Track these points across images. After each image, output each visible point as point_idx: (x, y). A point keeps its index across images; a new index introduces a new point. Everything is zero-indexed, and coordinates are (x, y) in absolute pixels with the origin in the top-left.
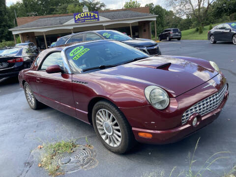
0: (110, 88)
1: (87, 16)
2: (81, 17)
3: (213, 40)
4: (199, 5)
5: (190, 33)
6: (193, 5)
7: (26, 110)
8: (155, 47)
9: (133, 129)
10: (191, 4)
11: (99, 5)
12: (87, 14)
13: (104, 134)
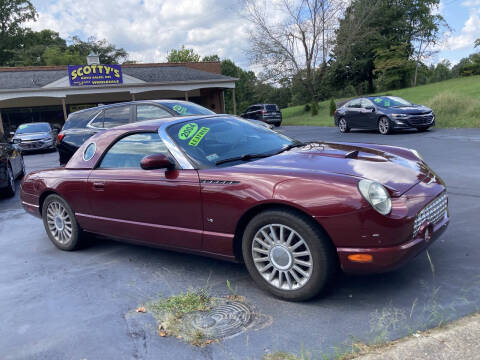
1: (98, 74)
2: (85, 75)
3: (344, 126)
4: (309, 65)
5: (295, 114)
6: (298, 62)
9: (338, 250)
10: (294, 61)
11: (114, 53)
12: (97, 69)
13: (271, 269)
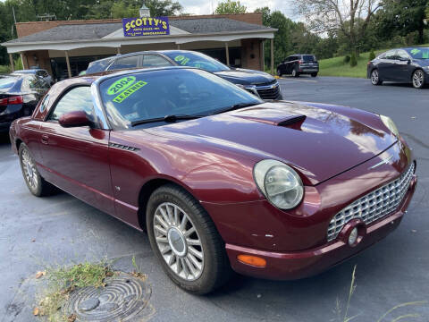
0: (183, 161)
1: (148, 26)
2: (137, 27)
3: (376, 78)
4: (353, 15)
5: (334, 65)
6: (342, 13)
7: (22, 196)
8: (272, 87)
9: (228, 246)
10: (337, 11)
11: (171, 6)
12: (148, 21)
13: (170, 252)
